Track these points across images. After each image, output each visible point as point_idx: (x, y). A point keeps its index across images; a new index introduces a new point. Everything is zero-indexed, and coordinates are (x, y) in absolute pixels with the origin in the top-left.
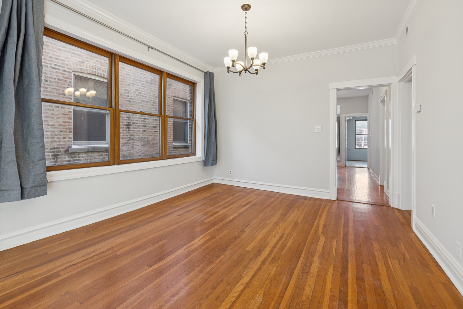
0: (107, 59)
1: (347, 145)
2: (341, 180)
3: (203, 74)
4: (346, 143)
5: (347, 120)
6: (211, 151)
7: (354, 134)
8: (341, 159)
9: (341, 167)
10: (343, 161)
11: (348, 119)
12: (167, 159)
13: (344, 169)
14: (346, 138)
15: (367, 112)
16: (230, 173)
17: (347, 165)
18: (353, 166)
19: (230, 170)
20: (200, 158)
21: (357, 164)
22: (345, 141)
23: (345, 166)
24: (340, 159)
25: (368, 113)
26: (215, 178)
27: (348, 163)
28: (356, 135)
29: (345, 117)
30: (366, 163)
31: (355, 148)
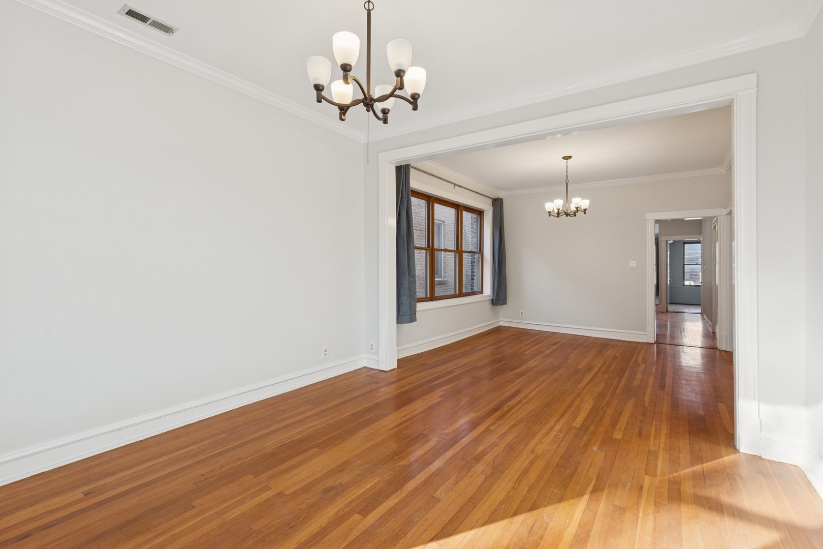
0: (424, 201)
1: (670, 281)
2: (661, 326)
3: (491, 200)
4: (669, 278)
5: (670, 244)
6: (501, 288)
7: (682, 263)
8: (661, 301)
9: (661, 312)
10: (664, 303)
11: (671, 242)
12: (463, 296)
13: (665, 314)
14: (669, 271)
15: (700, 233)
16: (522, 315)
17: (669, 310)
18: (680, 311)
19: (521, 311)
20: (489, 296)
21: (686, 309)
22: (667, 274)
23: (667, 311)
24: (659, 301)
25: (702, 236)
26: (501, 319)
27: (671, 308)
28: (685, 266)
29: (667, 241)
30: (700, 307)
31: (684, 285)
